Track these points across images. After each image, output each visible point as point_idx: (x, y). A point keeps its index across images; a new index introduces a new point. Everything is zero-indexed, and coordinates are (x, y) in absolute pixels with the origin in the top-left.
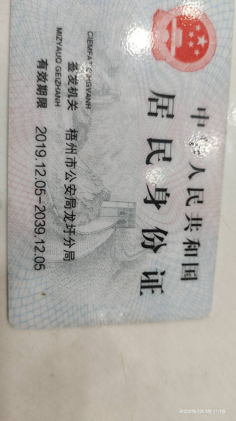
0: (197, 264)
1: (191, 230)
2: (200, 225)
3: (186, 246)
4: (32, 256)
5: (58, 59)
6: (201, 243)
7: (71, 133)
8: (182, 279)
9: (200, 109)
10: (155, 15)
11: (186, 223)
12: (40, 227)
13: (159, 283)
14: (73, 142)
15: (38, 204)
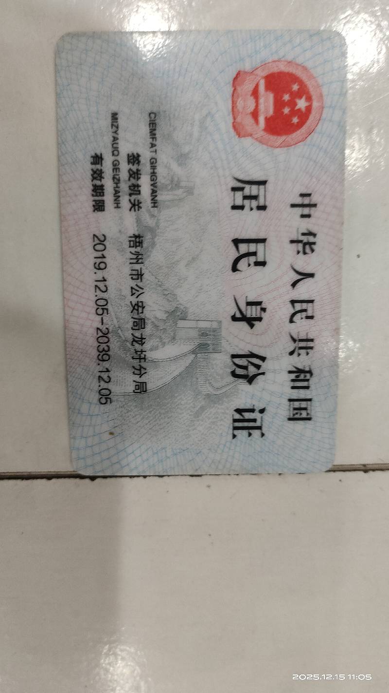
0: (310, 400)
1: (299, 355)
2: (311, 348)
3: (293, 376)
4: (96, 388)
5: (115, 151)
6: (314, 372)
7: (136, 239)
8: (290, 419)
10: (235, 79)
11: (291, 346)
12: (104, 353)
13: (258, 424)
14: (138, 249)
15: (100, 326)
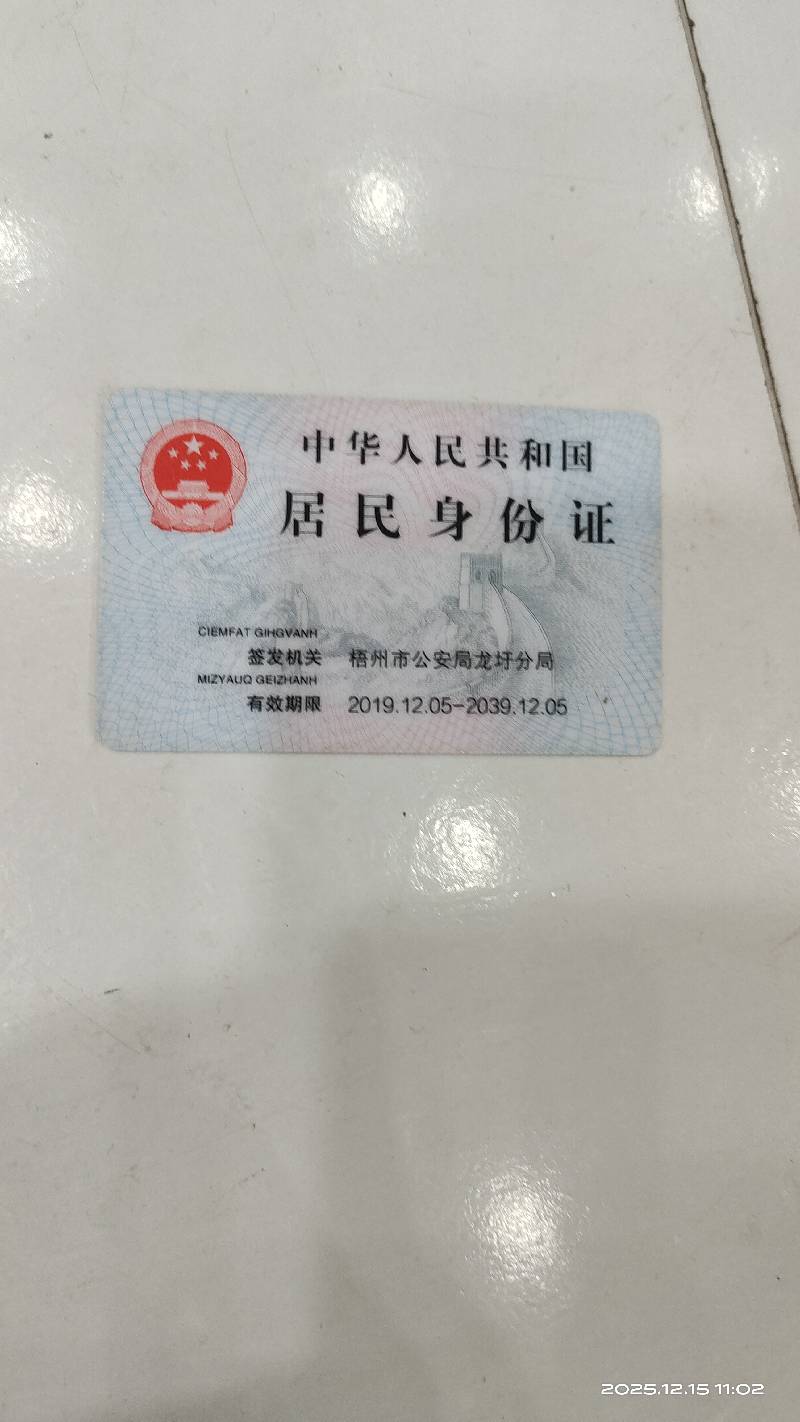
0: (564, 443)
1: (506, 456)
2: (497, 440)
3: (533, 464)
4: (546, 717)
6: (528, 438)
7: (355, 658)
8: (589, 470)
9: (306, 447)
10: (161, 527)
11: (495, 465)
12: (500, 707)
13: (595, 511)
14: (368, 656)
15: (465, 709)
